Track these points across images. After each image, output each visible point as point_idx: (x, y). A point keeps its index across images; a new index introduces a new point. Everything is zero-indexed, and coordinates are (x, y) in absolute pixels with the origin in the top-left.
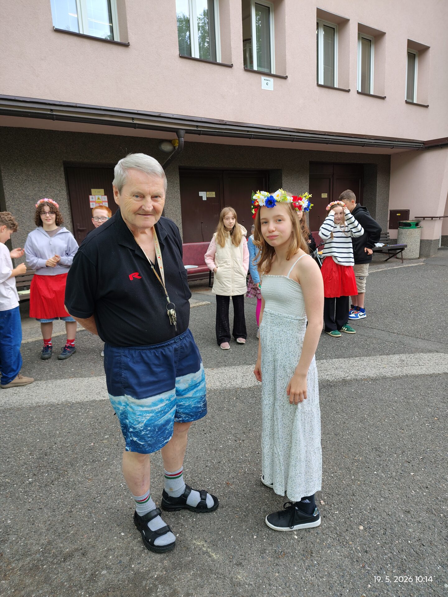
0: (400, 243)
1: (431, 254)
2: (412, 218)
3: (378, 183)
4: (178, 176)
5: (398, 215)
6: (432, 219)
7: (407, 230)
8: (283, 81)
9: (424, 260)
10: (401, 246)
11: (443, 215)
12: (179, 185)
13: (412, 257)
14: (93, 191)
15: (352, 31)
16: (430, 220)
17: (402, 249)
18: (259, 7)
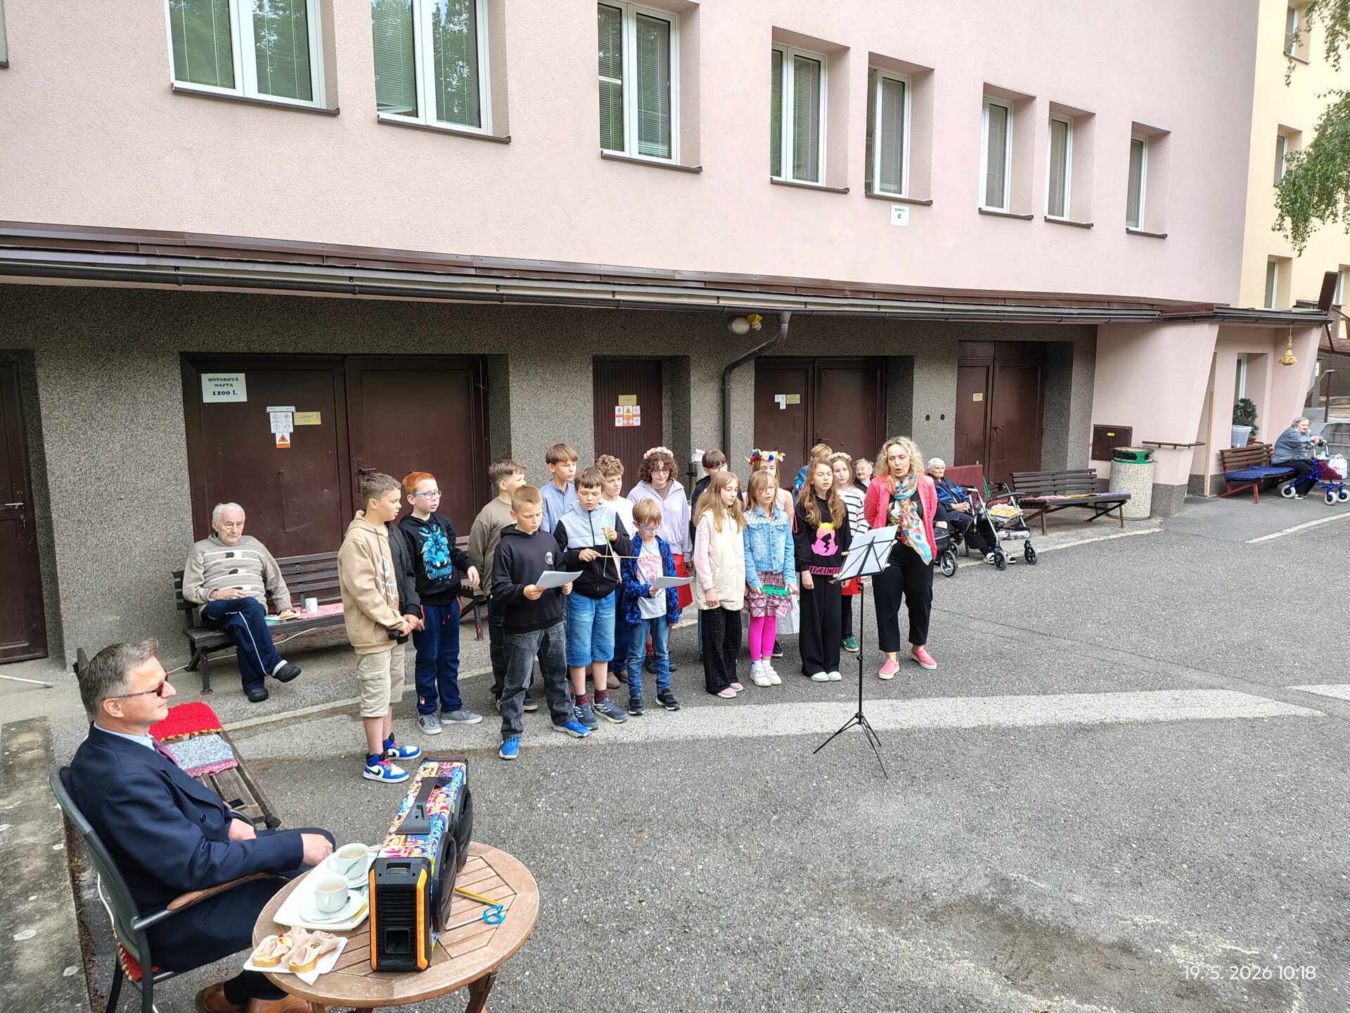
0: (1117, 490)
1: (1173, 511)
2: (1136, 445)
3: (1073, 375)
4: (753, 373)
5: (1109, 434)
6: (1175, 448)
7: (1128, 465)
8: (925, 208)
9: (1161, 523)
10: (1119, 496)
11: (1194, 442)
12: (753, 388)
13: (1138, 516)
14: (621, 397)
15: (1040, 115)
16: (1171, 449)
17: (1122, 501)
18: (888, 82)
